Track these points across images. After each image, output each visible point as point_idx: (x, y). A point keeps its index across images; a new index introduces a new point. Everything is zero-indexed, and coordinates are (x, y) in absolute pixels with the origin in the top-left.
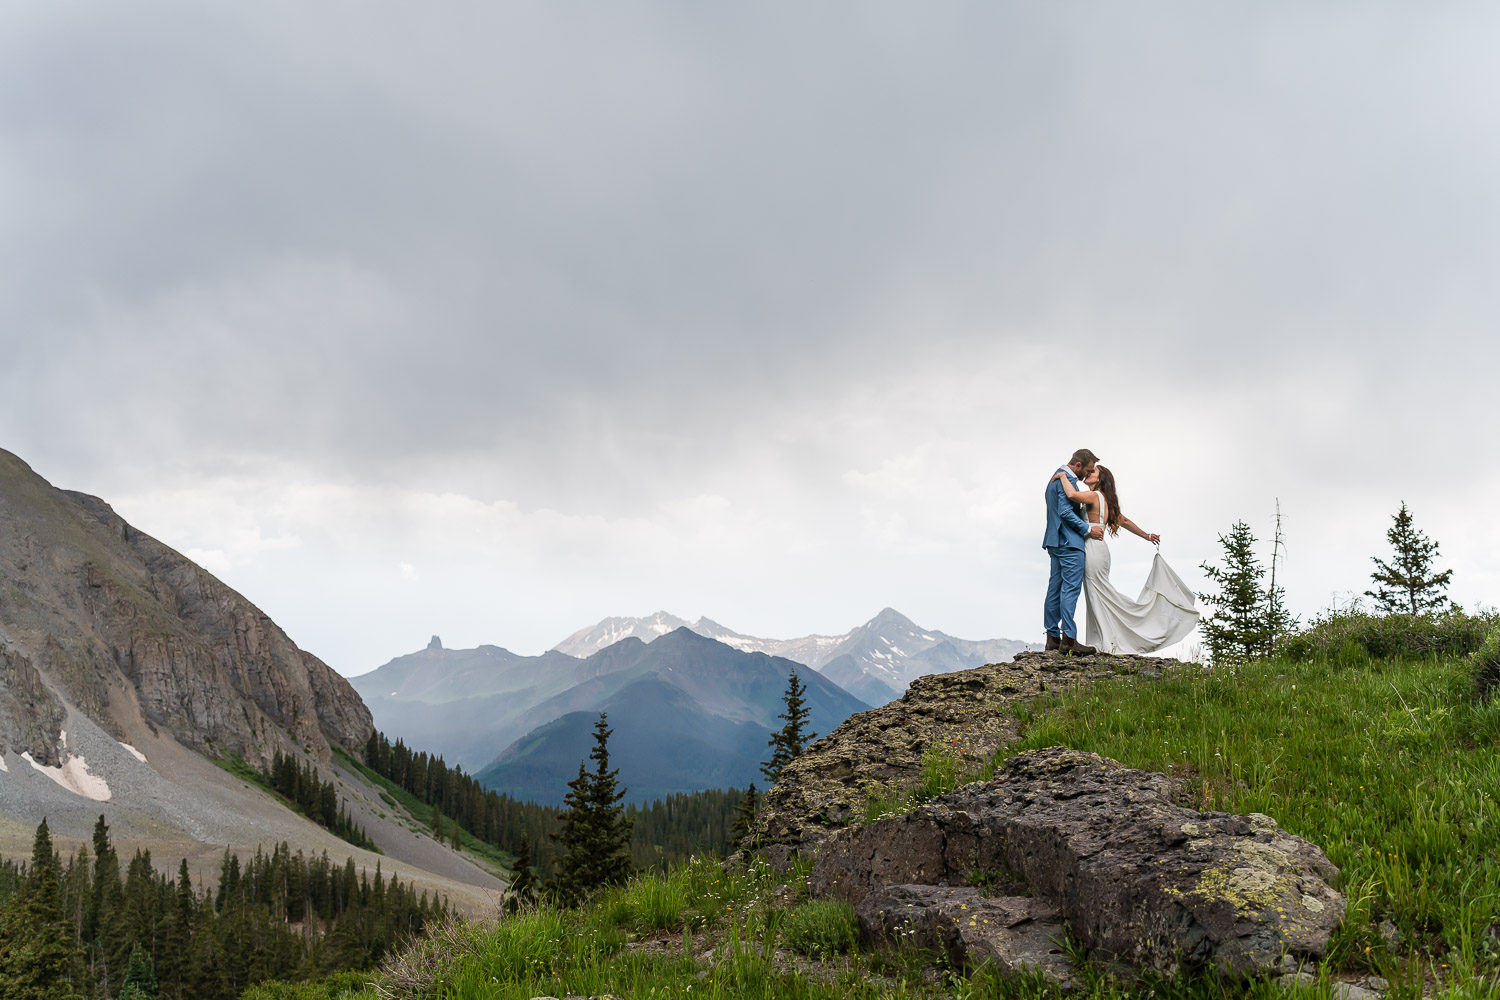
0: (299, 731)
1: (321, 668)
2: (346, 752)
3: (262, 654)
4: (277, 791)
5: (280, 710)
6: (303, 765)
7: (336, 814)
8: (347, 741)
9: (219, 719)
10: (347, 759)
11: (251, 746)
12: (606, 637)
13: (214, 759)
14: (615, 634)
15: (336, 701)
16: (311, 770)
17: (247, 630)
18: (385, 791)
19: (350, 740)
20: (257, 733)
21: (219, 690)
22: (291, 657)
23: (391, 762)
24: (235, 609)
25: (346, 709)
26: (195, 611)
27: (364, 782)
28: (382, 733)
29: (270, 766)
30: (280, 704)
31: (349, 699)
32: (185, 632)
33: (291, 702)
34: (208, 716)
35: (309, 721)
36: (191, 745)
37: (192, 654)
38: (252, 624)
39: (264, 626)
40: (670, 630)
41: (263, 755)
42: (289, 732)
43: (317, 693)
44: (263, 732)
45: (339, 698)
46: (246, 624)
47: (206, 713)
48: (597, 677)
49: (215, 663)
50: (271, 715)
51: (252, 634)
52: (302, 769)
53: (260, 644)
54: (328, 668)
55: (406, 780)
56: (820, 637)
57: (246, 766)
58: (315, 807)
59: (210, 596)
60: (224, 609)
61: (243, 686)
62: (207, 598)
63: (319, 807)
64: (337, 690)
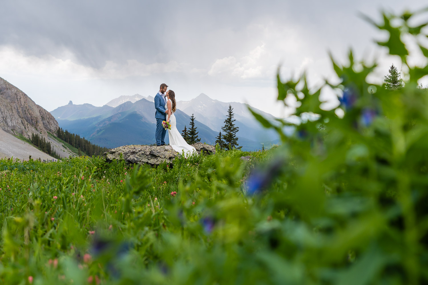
0: (38, 127)
1: (42, 110)
2: (51, 133)
3: (25, 105)
4: (33, 144)
5: (32, 122)
6: (40, 137)
7: (51, 151)
8: (52, 131)
9: (15, 124)
10: (52, 135)
11: (25, 132)
12: (121, 101)
13: (14, 135)
14: (124, 101)
15: (47, 119)
16: (43, 138)
17: (20, 98)
18: (63, 144)
19: (52, 130)
20: (26, 128)
21: (14, 115)
22: (34, 106)
23: (65, 136)
24: (16, 92)
25: (51, 121)
26: (4, 93)
27: (57, 142)
28: (62, 128)
29: (31, 137)
30: (32, 120)
31: (51, 118)
32: (2, 99)
33: (35, 119)
34: (12, 123)
35: (40, 125)
36: (7, 131)
37: (5, 105)
38: (22, 96)
39: (25, 97)
40: (140, 99)
41: (28, 134)
42: (35, 128)
43: (42, 117)
44: (28, 128)
45: (48, 118)
46: (20, 97)
47: (11, 122)
48: (119, 113)
49: (12, 108)
50: (29, 123)
51: (22, 100)
52: (40, 138)
53: (24, 102)
54: (44, 110)
55: (69, 141)
56: (183, 101)
57: (24, 137)
58: (45, 149)
59: (8, 88)
60: (13, 92)
61: (20, 114)
62: (8, 89)
63: (46, 148)
64: (47, 116)
